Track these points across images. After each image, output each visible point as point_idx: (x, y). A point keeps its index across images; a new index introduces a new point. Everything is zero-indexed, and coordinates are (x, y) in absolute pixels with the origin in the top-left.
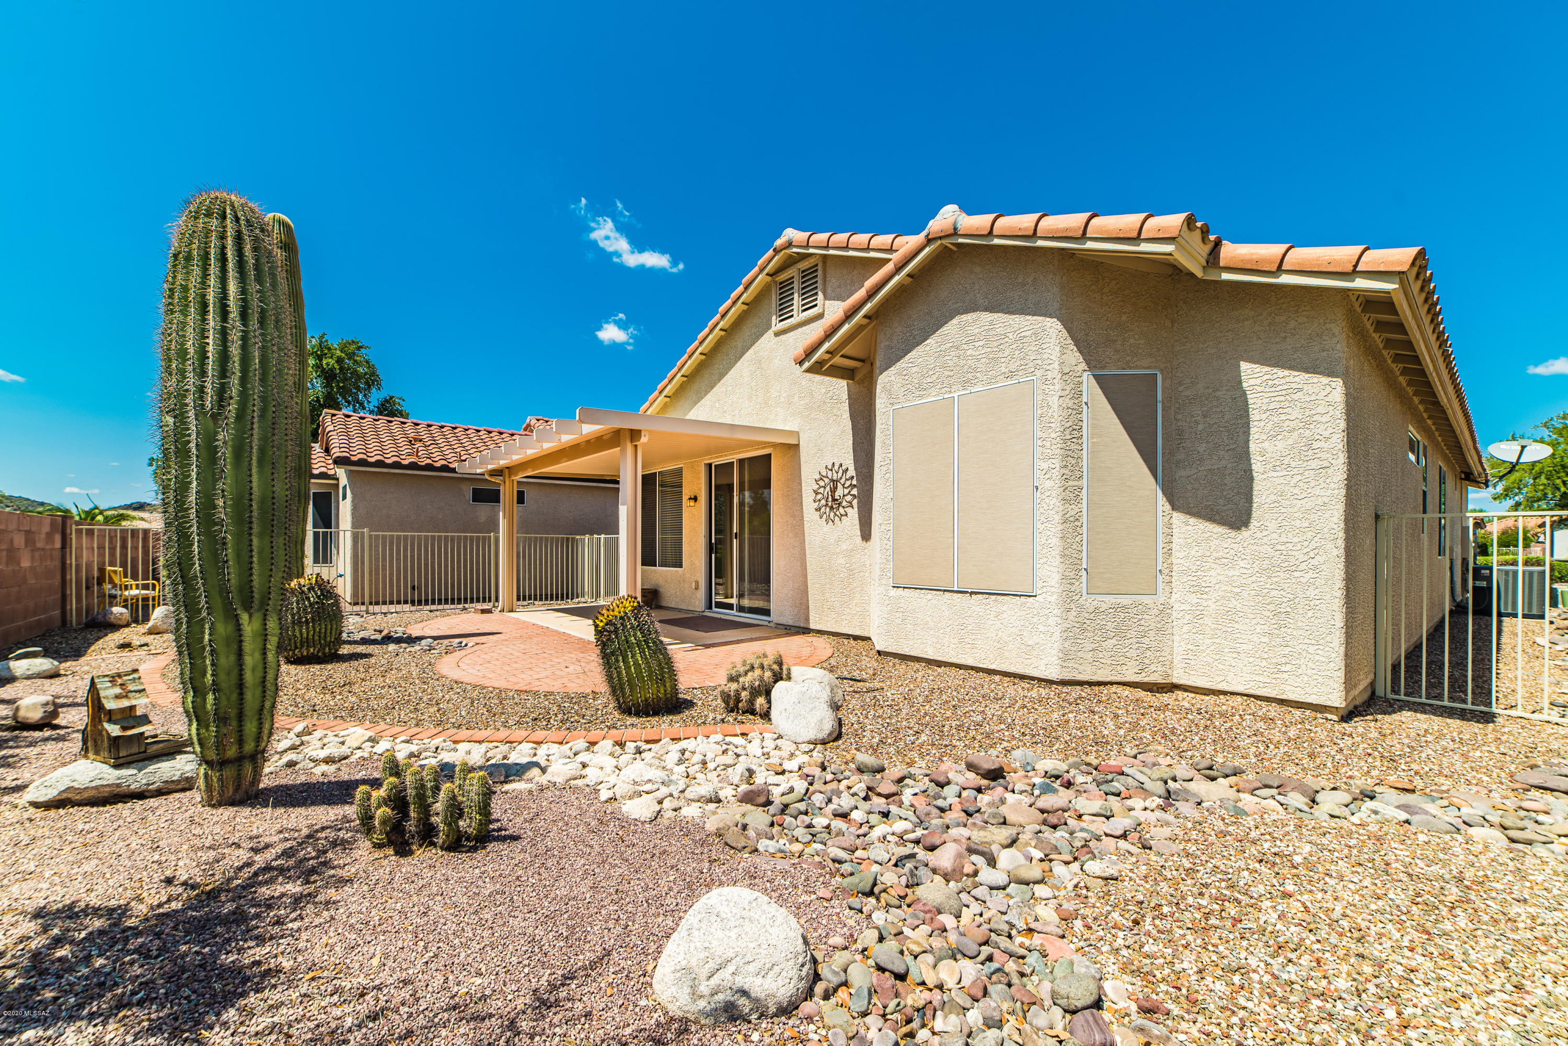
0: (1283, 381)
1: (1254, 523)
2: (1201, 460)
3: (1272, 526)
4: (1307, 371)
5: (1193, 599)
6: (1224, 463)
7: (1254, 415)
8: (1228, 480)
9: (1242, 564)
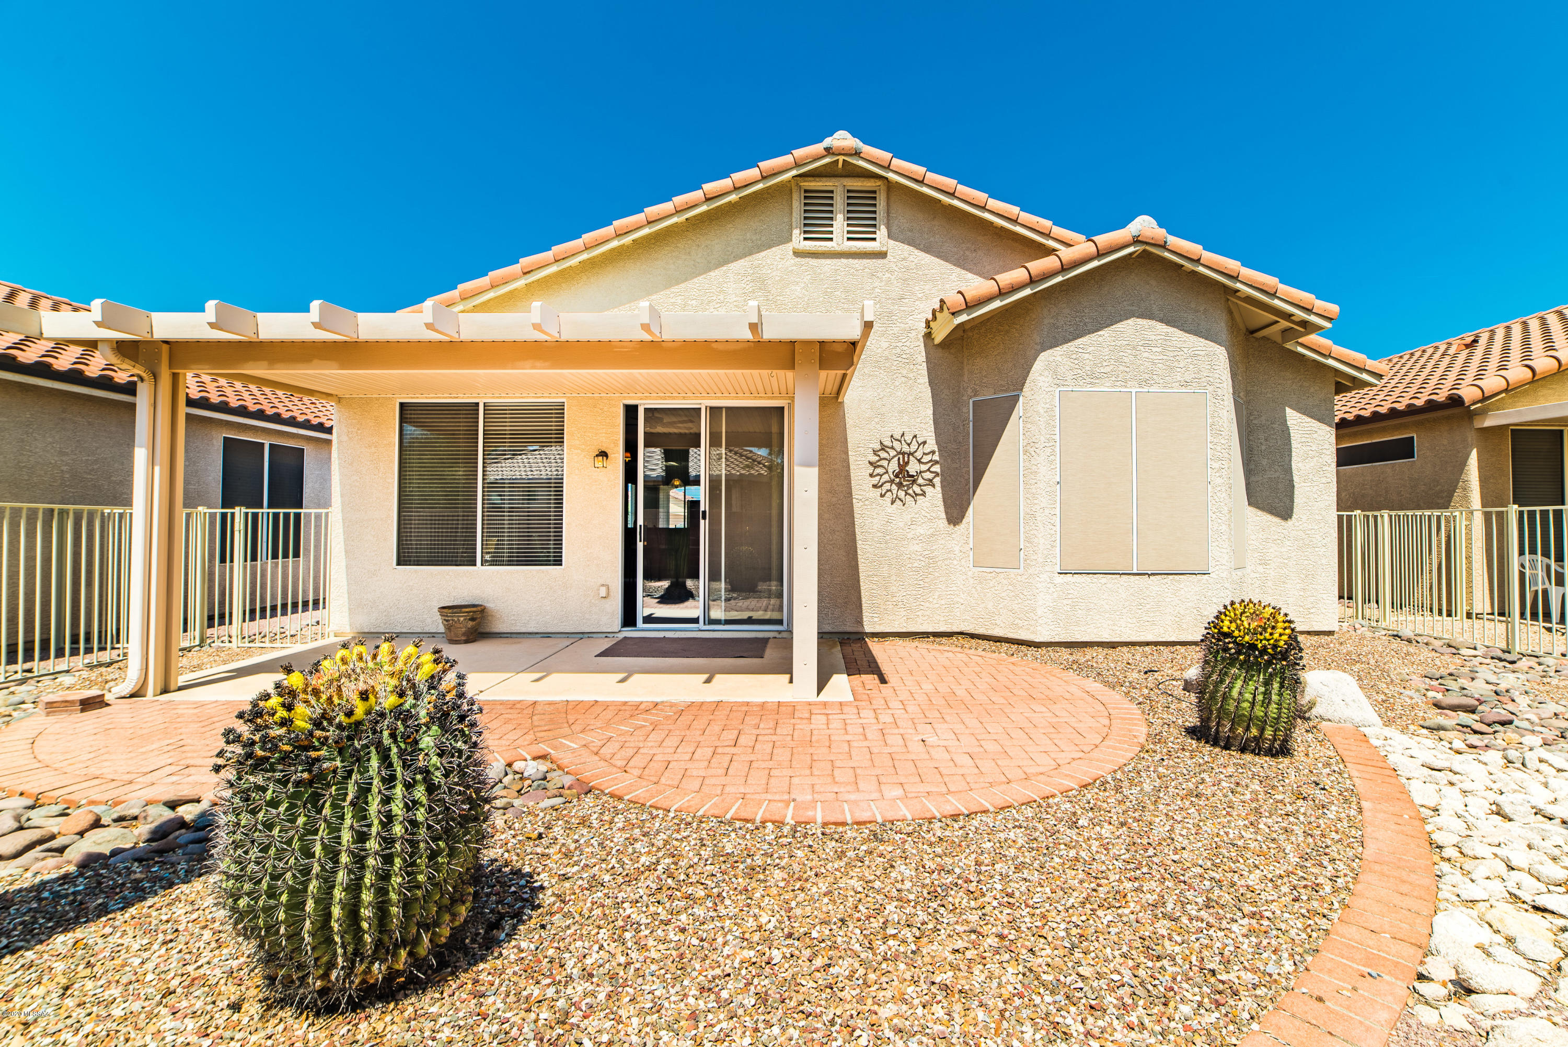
0: (1307, 425)
1: (1294, 516)
2: (1265, 470)
3: (1304, 518)
4: (1319, 420)
5: (1260, 569)
6: (1278, 474)
7: (1294, 444)
8: (1280, 486)
9: (1288, 543)
